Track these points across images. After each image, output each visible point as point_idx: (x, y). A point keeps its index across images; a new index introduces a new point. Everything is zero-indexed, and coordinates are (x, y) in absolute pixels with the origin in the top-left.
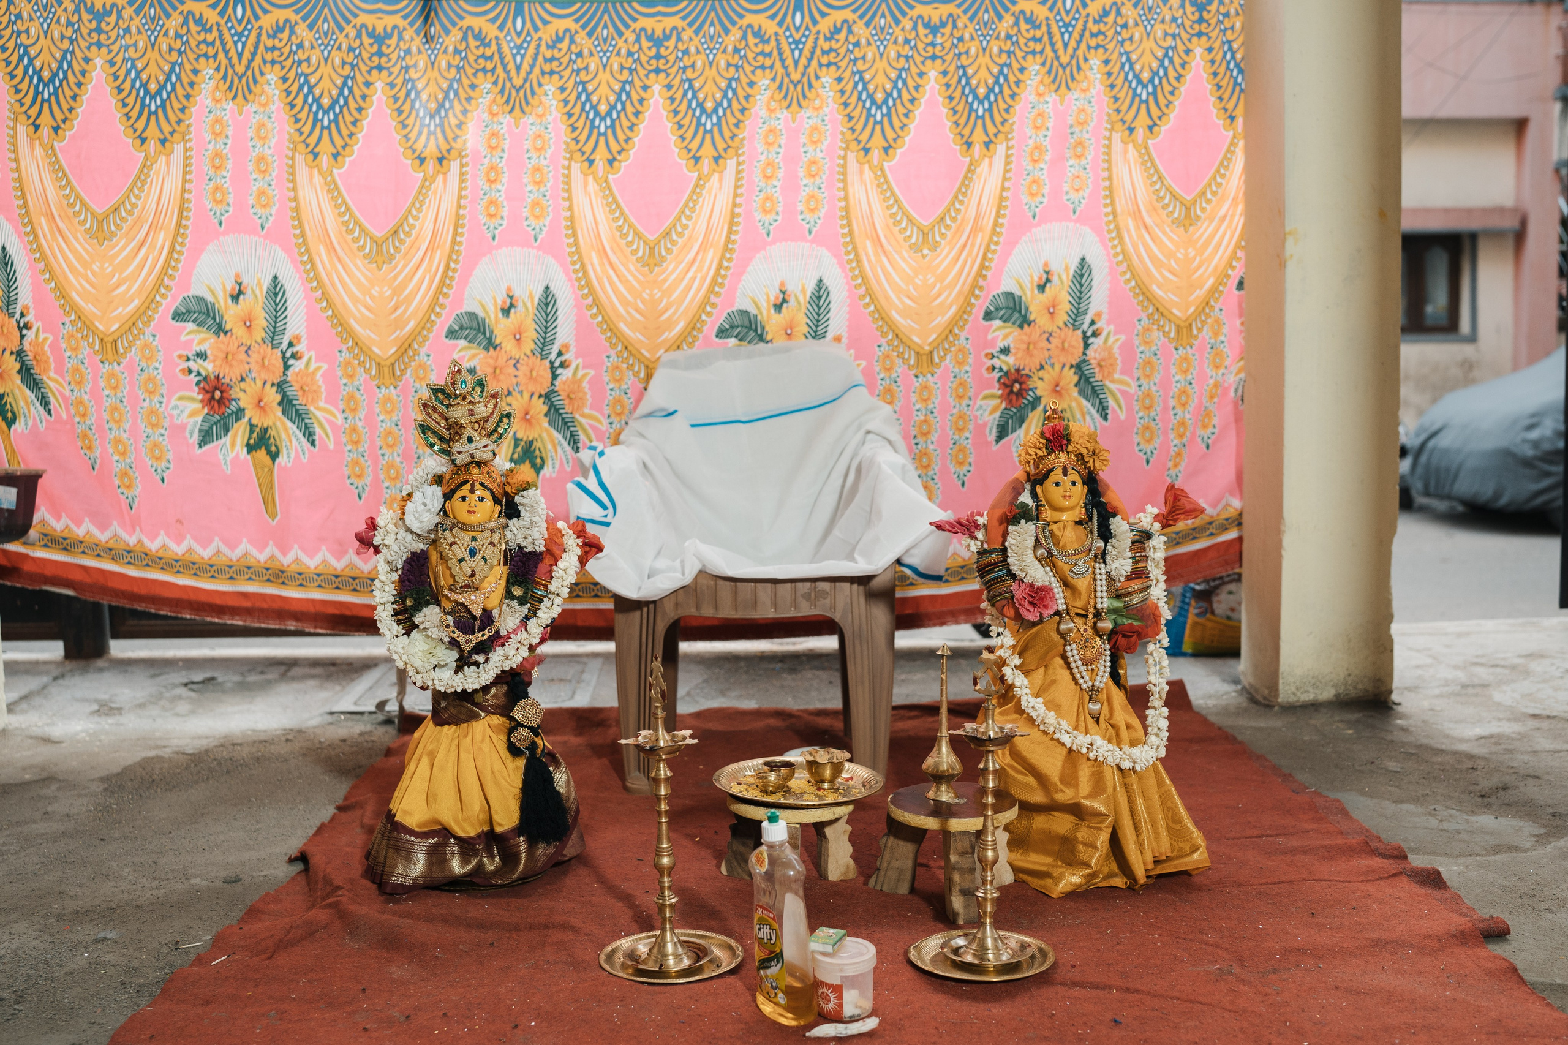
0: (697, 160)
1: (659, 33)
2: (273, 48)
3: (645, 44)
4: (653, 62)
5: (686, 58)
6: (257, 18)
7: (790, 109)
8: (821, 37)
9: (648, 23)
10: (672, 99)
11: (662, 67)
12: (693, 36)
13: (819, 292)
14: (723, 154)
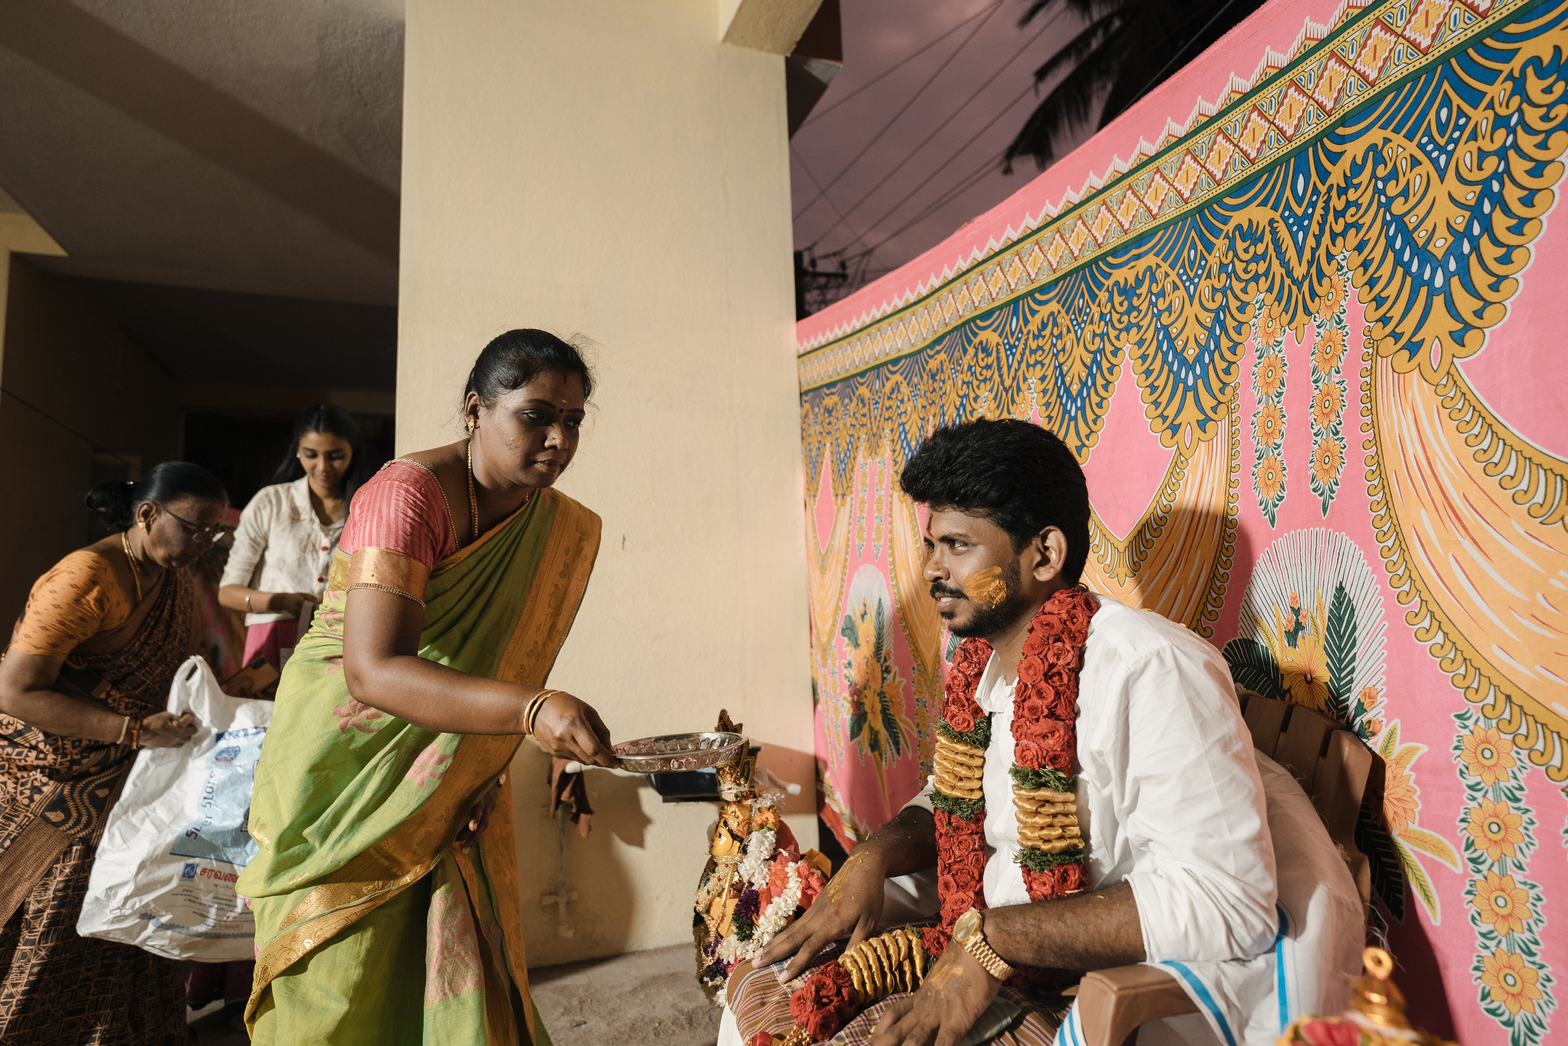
0: (1175, 429)
1: (1131, 281)
2: (890, 407)
3: (1117, 299)
4: (1125, 318)
5: (1161, 299)
6: (884, 385)
7: (1293, 326)
8: (1334, 193)
9: (1118, 275)
10: (1144, 358)
11: (1133, 321)
12: (1169, 271)
13: (1338, 609)
14: (1211, 414)
